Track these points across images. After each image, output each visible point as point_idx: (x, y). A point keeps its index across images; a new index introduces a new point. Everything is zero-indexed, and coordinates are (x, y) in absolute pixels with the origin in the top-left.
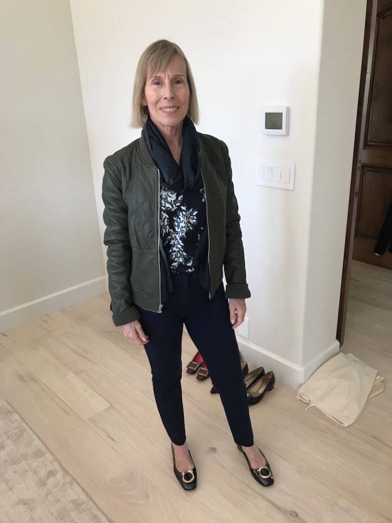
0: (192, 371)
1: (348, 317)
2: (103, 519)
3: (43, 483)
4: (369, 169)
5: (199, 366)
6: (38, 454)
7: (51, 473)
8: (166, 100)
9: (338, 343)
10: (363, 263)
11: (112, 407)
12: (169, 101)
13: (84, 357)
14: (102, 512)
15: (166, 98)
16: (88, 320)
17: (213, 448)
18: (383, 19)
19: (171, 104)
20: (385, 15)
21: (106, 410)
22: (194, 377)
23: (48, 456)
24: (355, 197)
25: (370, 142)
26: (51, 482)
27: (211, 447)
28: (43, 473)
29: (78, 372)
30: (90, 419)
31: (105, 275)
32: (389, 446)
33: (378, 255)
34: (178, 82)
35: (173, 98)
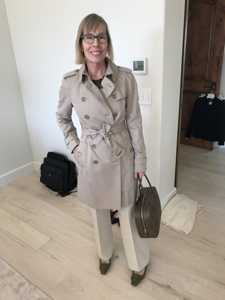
3: (17, 291)
6: (10, 274)
7: (21, 285)
8: (94, 47)
9: (175, 189)
11: (51, 239)
12: (96, 48)
13: (28, 211)
15: (94, 46)
16: (27, 189)
17: (116, 256)
19: (97, 50)
21: (48, 242)
23: (17, 274)
26: (22, 290)
28: (16, 285)
29: (26, 221)
30: (40, 248)
31: (34, 161)
32: (211, 242)
33: (188, 139)
34: (102, 38)
35: (98, 46)
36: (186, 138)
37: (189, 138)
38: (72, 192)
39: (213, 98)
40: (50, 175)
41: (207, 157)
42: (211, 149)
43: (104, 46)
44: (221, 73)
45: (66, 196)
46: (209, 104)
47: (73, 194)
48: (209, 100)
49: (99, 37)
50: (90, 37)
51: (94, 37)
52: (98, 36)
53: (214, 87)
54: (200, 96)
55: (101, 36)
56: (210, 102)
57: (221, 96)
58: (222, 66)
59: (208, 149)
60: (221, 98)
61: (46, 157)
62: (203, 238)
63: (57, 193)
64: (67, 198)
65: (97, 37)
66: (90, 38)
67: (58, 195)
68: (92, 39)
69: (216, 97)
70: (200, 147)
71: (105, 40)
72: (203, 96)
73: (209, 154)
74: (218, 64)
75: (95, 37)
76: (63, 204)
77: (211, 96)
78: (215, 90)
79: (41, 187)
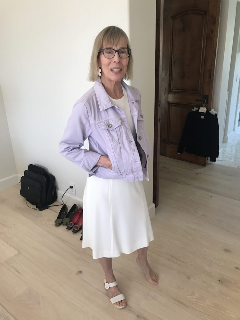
0: (70, 228)
1: (160, 190)
2: (12, 318)
4: (173, 105)
5: (74, 224)
8: (115, 63)
9: (154, 205)
10: (173, 159)
11: (19, 253)
12: (117, 64)
13: (2, 224)
14: (11, 315)
15: (115, 62)
16: (6, 202)
17: (80, 271)
18: (175, 19)
19: (118, 66)
20: (176, 17)
21: (16, 255)
22: (71, 231)
24: (158, 122)
25: (173, 89)
27: (79, 270)
30: (6, 262)
31: (17, 173)
32: (179, 260)
33: (180, 154)
34: (123, 52)
35: (119, 62)
36: (179, 153)
37: (181, 152)
38: (50, 206)
39: (205, 112)
40: (28, 188)
41: (198, 173)
42: (204, 165)
43: (125, 62)
44: (212, 86)
45: (44, 210)
46: (201, 118)
47: (51, 209)
48: (202, 114)
49: (119, 52)
50: (110, 51)
51: (114, 52)
52: (119, 50)
53: (206, 101)
54: (192, 110)
55: (122, 50)
56: (202, 116)
57: (213, 110)
58: (213, 79)
59: (201, 165)
60: (213, 112)
61: (27, 169)
62: (172, 256)
63: (35, 207)
64: (45, 212)
65: (117, 51)
66: (110, 53)
67: (36, 209)
68: (112, 53)
69: (207, 111)
70: (193, 163)
71: (126, 55)
72: (195, 109)
73: (202, 170)
74: (210, 77)
75: (116, 51)
76: (38, 218)
77: (203, 110)
78: (207, 103)
79: (20, 200)
